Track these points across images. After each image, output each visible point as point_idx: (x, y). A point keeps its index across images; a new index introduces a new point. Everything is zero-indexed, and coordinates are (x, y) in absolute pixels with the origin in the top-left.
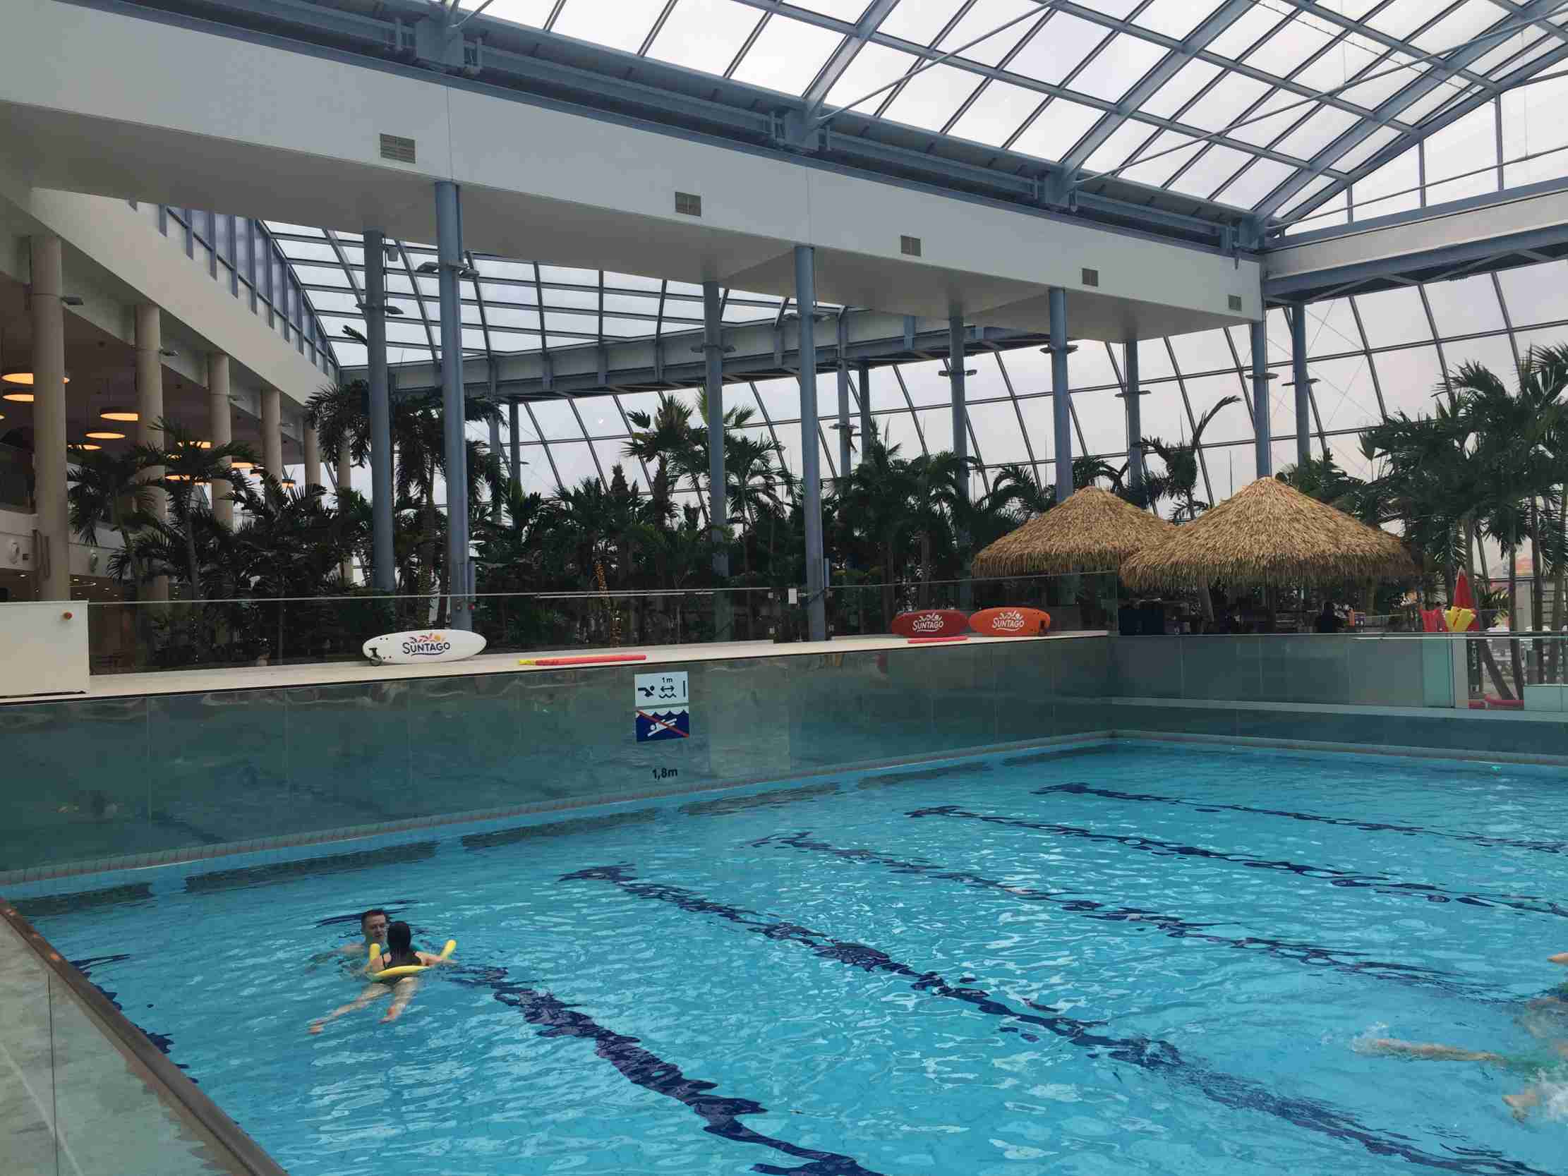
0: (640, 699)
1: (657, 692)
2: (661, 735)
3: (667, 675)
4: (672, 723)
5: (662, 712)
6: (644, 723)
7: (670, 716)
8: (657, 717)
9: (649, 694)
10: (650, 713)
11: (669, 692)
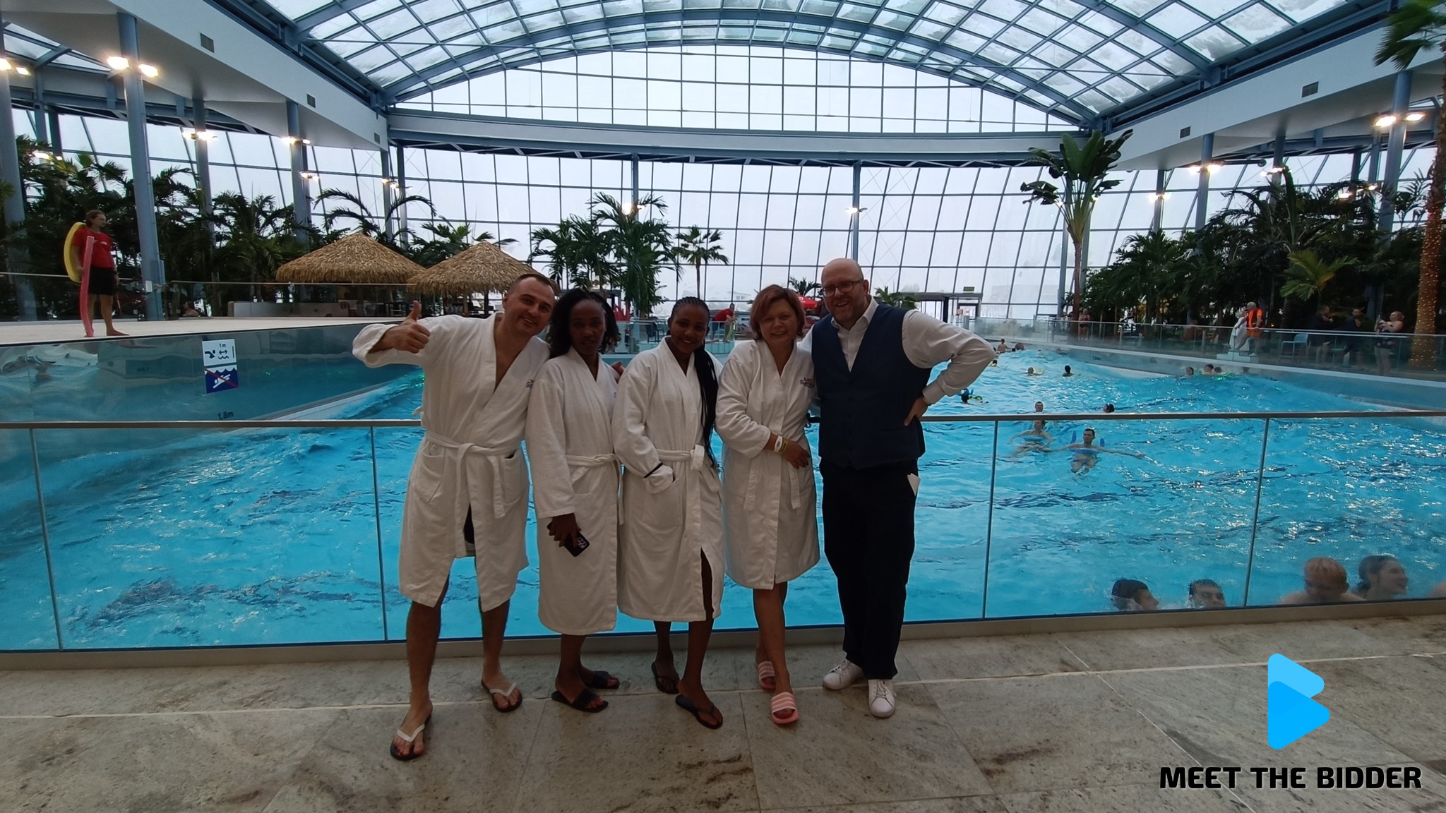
0: (207, 361)
1: (217, 354)
2: (222, 387)
3: (223, 342)
4: (227, 377)
5: (221, 370)
6: (211, 378)
7: (226, 373)
8: (218, 374)
9: (211, 356)
10: (213, 370)
11: (224, 355)
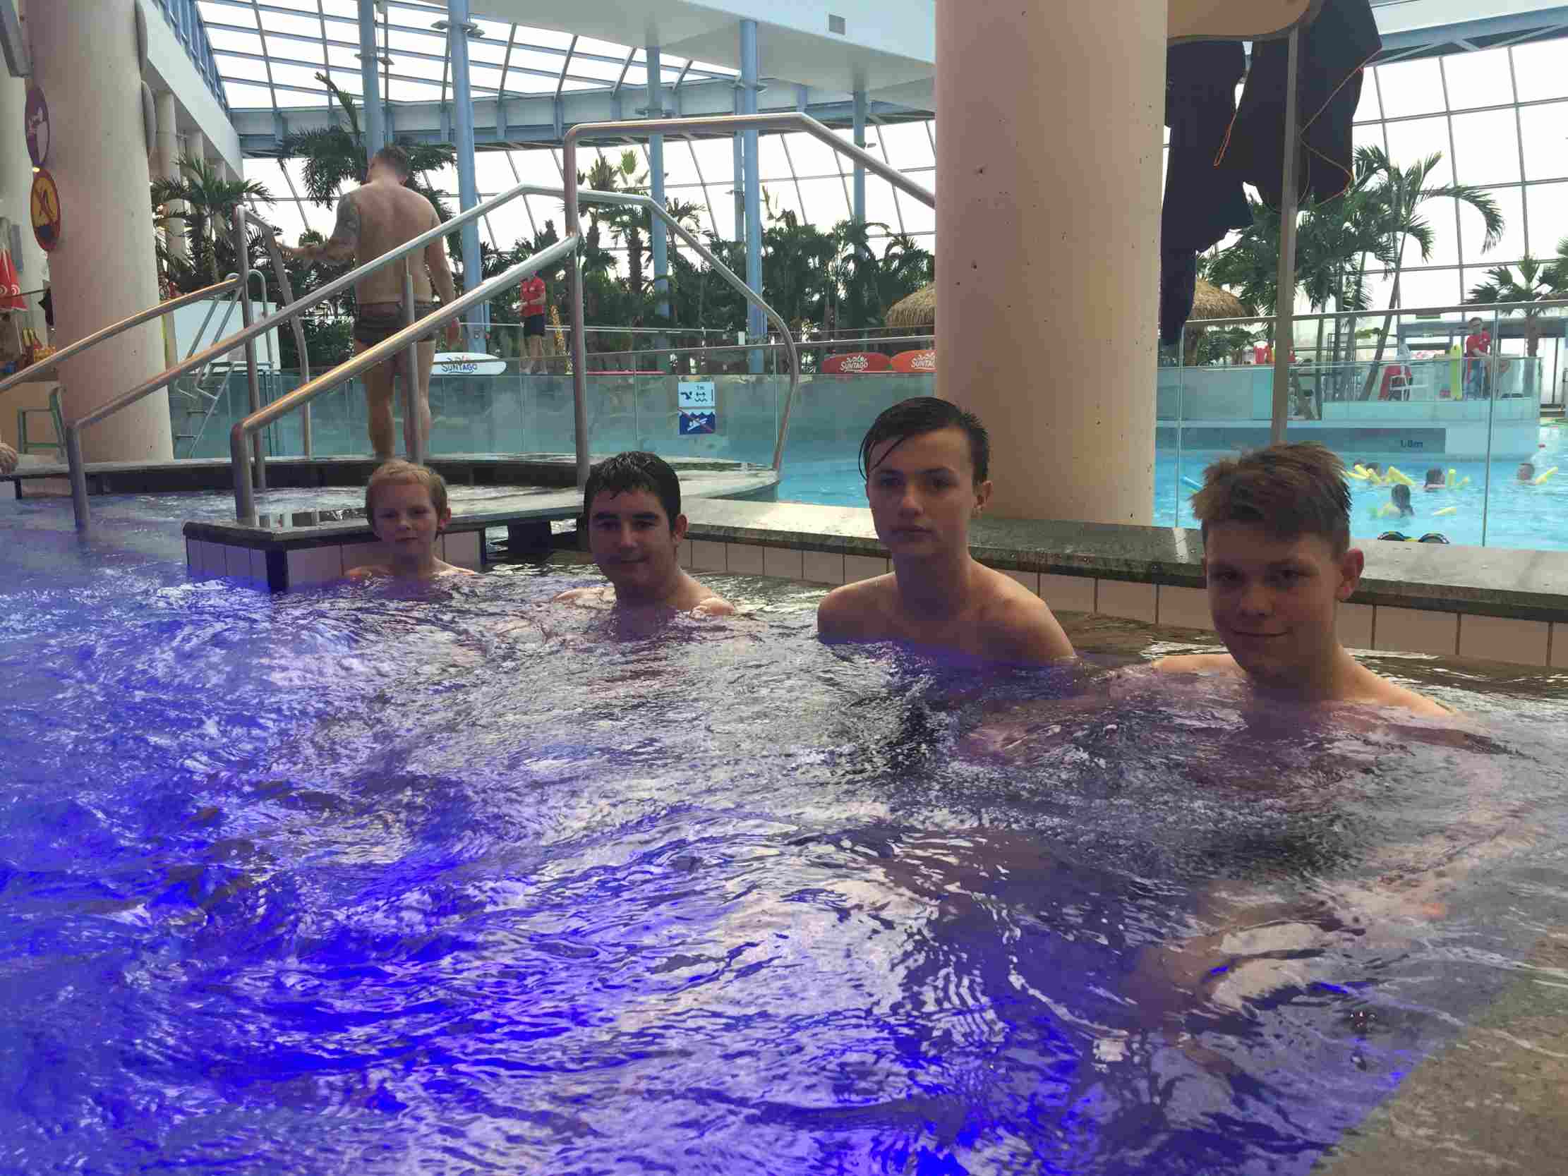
0: (682, 401)
1: (693, 396)
2: (698, 430)
3: (701, 384)
9: (688, 398)
11: (702, 397)
